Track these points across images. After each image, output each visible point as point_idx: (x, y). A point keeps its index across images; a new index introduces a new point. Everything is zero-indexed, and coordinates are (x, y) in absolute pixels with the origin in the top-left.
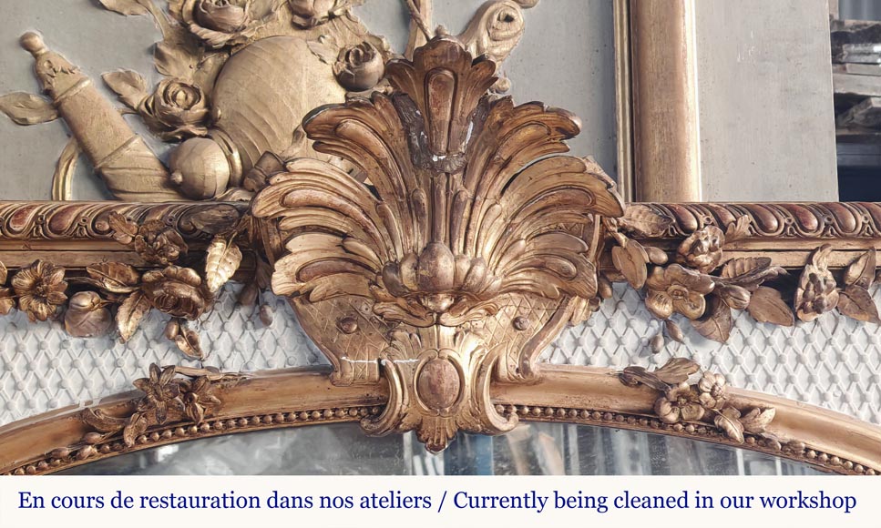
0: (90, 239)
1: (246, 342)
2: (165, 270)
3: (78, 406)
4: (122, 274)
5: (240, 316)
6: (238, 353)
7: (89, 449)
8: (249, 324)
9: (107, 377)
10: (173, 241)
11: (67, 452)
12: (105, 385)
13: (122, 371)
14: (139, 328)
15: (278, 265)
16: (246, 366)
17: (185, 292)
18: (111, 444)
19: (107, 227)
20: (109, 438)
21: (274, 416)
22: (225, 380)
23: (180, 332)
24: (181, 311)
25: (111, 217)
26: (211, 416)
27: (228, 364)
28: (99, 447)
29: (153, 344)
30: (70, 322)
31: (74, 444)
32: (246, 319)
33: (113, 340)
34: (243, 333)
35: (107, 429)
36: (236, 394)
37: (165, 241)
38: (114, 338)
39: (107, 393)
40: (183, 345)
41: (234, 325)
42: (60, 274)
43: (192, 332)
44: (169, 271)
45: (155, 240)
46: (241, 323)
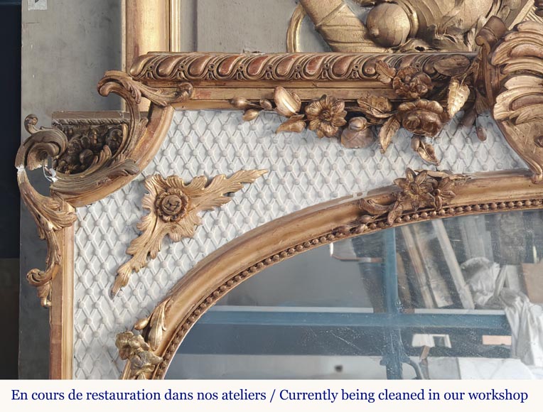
0: (361, 79)
1: (466, 151)
2: (417, 103)
3: (352, 196)
4: (381, 104)
5: (462, 133)
6: (461, 160)
7: (364, 227)
8: (469, 140)
9: (371, 177)
10: (424, 81)
11: (348, 228)
12: (370, 182)
13: (381, 172)
14: (391, 142)
15: (499, 98)
16: (468, 169)
17: (432, 118)
18: (377, 223)
19: (374, 71)
20: (377, 219)
21: (490, 205)
22: (456, 180)
23: (421, 145)
24: (422, 130)
25: (377, 64)
26: (446, 204)
27: (455, 167)
28: (369, 225)
29: (402, 153)
30: (346, 138)
31: (352, 223)
32: (466, 136)
33: (374, 151)
34: (464, 145)
35: (375, 213)
36: (464, 189)
37: (419, 82)
38: (374, 149)
39: (371, 188)
40: (424, 155)
41: (457, 140)
42: (342, 105)
43: (429, 145)
44: (420, 103)
45: (411, 81)
46: (462, 138)
